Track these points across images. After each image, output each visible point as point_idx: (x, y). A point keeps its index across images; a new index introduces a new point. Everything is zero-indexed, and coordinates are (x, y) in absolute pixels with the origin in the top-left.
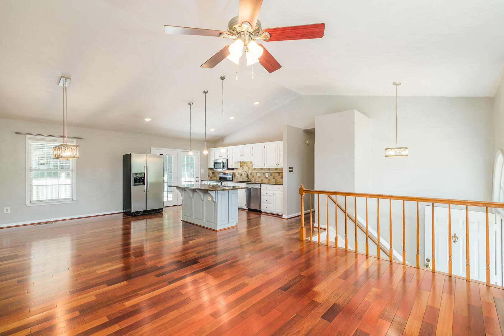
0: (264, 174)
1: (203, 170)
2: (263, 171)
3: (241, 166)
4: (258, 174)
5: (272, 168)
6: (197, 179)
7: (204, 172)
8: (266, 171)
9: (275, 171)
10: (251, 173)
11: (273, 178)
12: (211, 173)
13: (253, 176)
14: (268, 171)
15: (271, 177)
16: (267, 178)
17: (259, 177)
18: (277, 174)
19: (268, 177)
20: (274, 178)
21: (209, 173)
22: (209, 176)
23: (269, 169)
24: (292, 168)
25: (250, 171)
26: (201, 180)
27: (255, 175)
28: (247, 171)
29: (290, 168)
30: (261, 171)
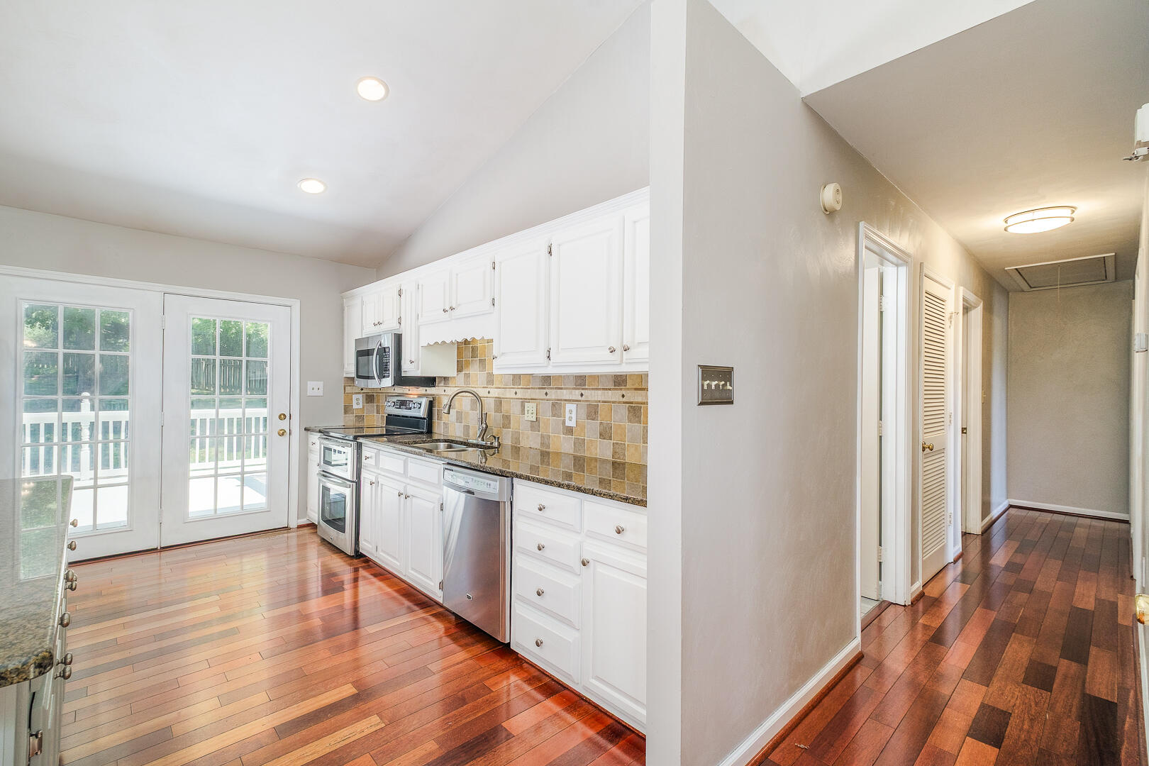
0: (557, 407)
1: (320, 384)
2: (553, 394)
3: (460, 370)
4: (530, 407)
5: (595, 378)
6: (284, 425)
7: (320, 393)
8: (565, 394)
9: (614, 395)
10: (499, 402)
11: (602, 436)
12: (360, 396)
13: (507, 418)
14: (576, 394)
15: (591, 431)
16: (569, 431)
17: (535, 425)
18: (623, 411)
19: (572, 424)
20: (605, 434)
21: (348, 397)
22: (347, 409)
23: (581, 381)
24: (726, 374)
25: (495, 393)
26: (306, 429)
27: (515, 409)
28: (482, 392)
29: (708, 372)
30: (539, 394)
